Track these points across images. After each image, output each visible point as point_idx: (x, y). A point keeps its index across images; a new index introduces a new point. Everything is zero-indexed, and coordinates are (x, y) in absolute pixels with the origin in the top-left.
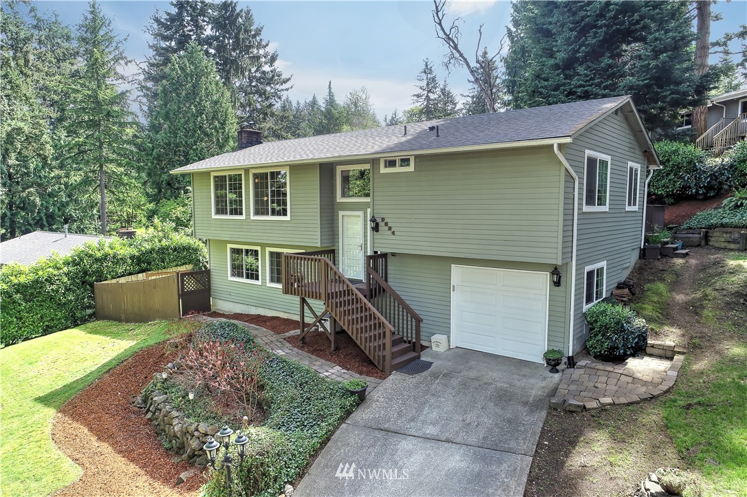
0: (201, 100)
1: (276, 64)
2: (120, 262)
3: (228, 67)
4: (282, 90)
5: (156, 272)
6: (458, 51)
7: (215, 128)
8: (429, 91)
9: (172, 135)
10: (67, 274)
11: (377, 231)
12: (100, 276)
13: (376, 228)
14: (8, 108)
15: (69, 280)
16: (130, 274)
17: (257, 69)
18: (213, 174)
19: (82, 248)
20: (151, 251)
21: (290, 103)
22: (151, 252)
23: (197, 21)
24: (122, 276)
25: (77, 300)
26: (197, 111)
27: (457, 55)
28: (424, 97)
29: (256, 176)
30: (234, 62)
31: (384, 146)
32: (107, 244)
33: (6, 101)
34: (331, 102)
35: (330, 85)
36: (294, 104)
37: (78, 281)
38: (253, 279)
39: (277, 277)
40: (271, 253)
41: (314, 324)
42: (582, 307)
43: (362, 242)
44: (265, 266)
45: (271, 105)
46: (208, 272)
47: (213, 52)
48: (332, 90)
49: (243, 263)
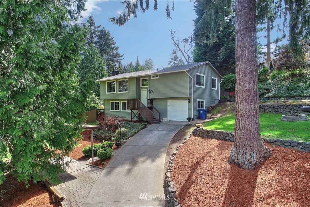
0: (95, 63)
1: (118, 50)
3: (103, 52)
4: (120, 60)
6: (179, 48)
7: (99, 72)
8: (175, 60)
11: (150, 93)
13: (150, 92)
18: (107, 82)
21: (122, 64)
23: (92, 36)
26: (93, 66)
28: (173, 63)
29: (119, 82)
30: (105, 50)
31: (152, 73)
34: (138, 64)
35: (137, 58)
36: (123, 65)
38: (117, 110)
39: (124, 109)
40: (123, 102)
41: (135, 116)
42: (197, 109)
43: (147, 97)
44: (121, 106)
45: (116, 65)
46: (104, 109)
47: (97, 46)
48: (138, 60)
49: (115, 106)
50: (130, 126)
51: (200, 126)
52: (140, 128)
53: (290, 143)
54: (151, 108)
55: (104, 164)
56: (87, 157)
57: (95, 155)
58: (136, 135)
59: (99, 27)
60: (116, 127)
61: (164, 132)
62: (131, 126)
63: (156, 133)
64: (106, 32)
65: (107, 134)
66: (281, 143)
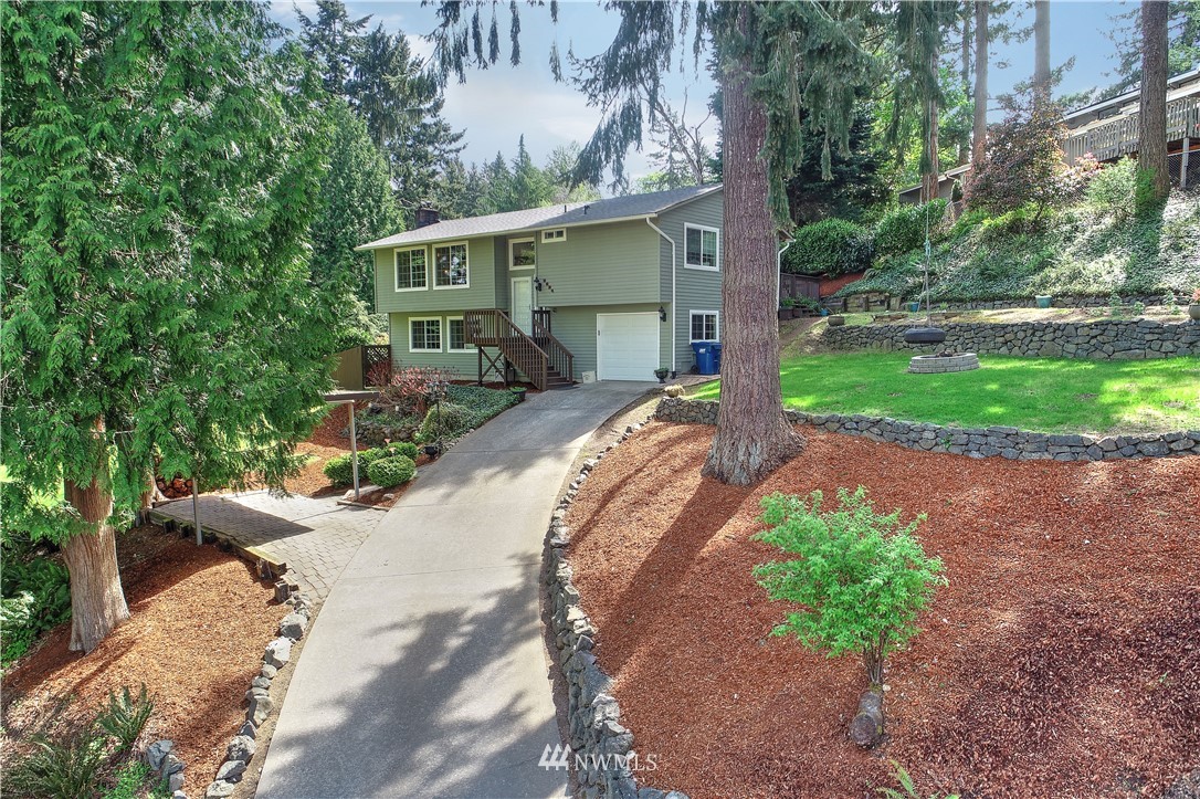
0: (351, 172)
3: (381, 123)
4: (451, 151)
7: (369, 206)
8: (673, 149)
11: (540, 290)
18: (396, 250)
21: (462, 165)
23: (337, 62)
26: (346, 185)
28: (666, 157)
29: (438, 250)
30: (387, 116)
34: (524, 165)
35: (521, 141)
36: (468, 168)
38: (434, 347)
39: (457, 344)
40: (452, 322)
41: (490, 368)
42: (691, 341)
43: (530, 303)
44: (445, 334)
45: (434, 173)
46: (388, 347)
47: (357, 102)
48: (526, 149)
49: (424, 334)
50: (472, 397)
51: (677, 391)
52: (504, 402)
53: (857, 423)
54: (544, 341)
55: (388, 499)
56: (339, 488)
57: (364, 480)
58: (490, 425)
59: (361, 23)
60: (428, 402)
61: (576, 414)
62: (477, 399)
63: (550, 417)
64: (392, 43)
65: (399, 425)
66: (838, 425)
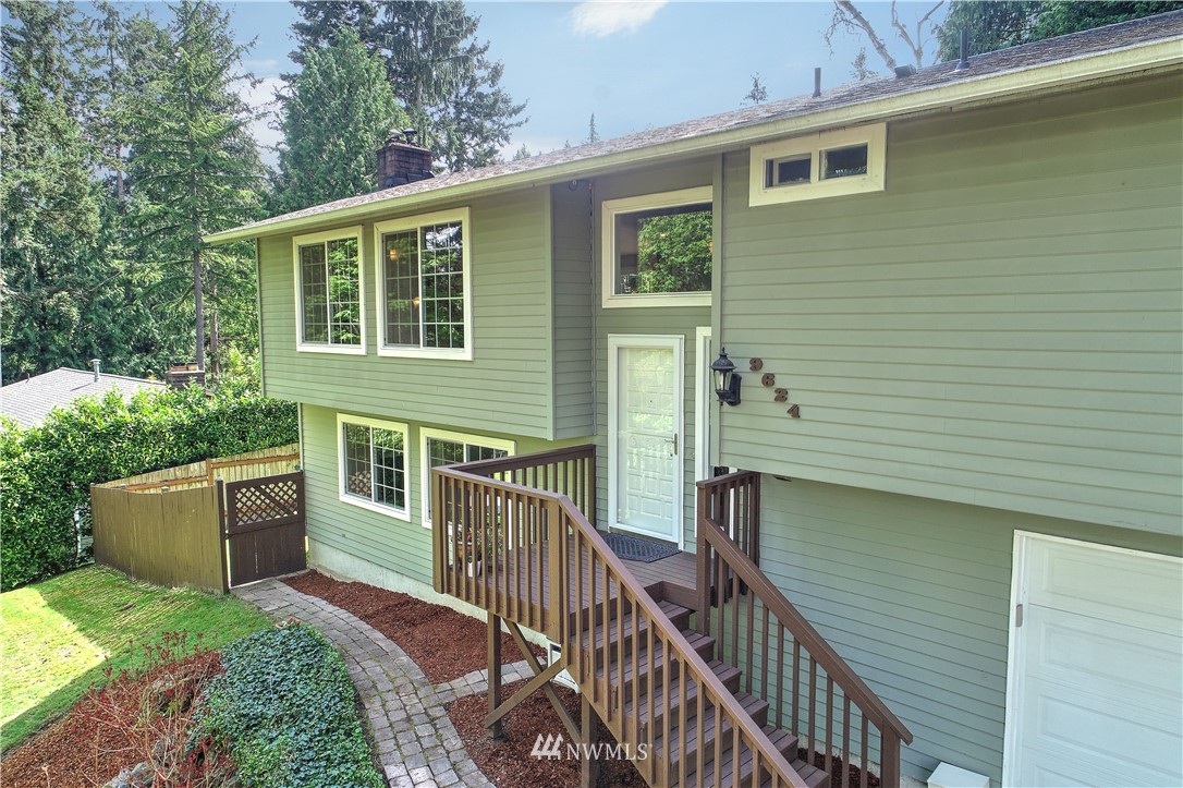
0: (357, 130)
1: (501, 83)
2: (150, 438)
3: (418, 80)
4: (511, 125)
5: (229, 459)
6: (851, 9)
9: (305, 194)
10: (28, 468)
12: (106, 471)
13: (731, 395)
14: (16, 147)
15: (31, 479)
16: (174, 464)
17: (469, 90)
19: (67, 409)
20: (217, 417)
22: (218, 419)
24: (154, 469)
25: (49, 523)
26: (349, 150)
27: (848, 15)
30: (424, 68)
32: (127, 401)
33: (14, 135)
35: (592, 120)
37: (53, 481)
40: (432, 443)
46: (299, 478)
49: (370, 461)
